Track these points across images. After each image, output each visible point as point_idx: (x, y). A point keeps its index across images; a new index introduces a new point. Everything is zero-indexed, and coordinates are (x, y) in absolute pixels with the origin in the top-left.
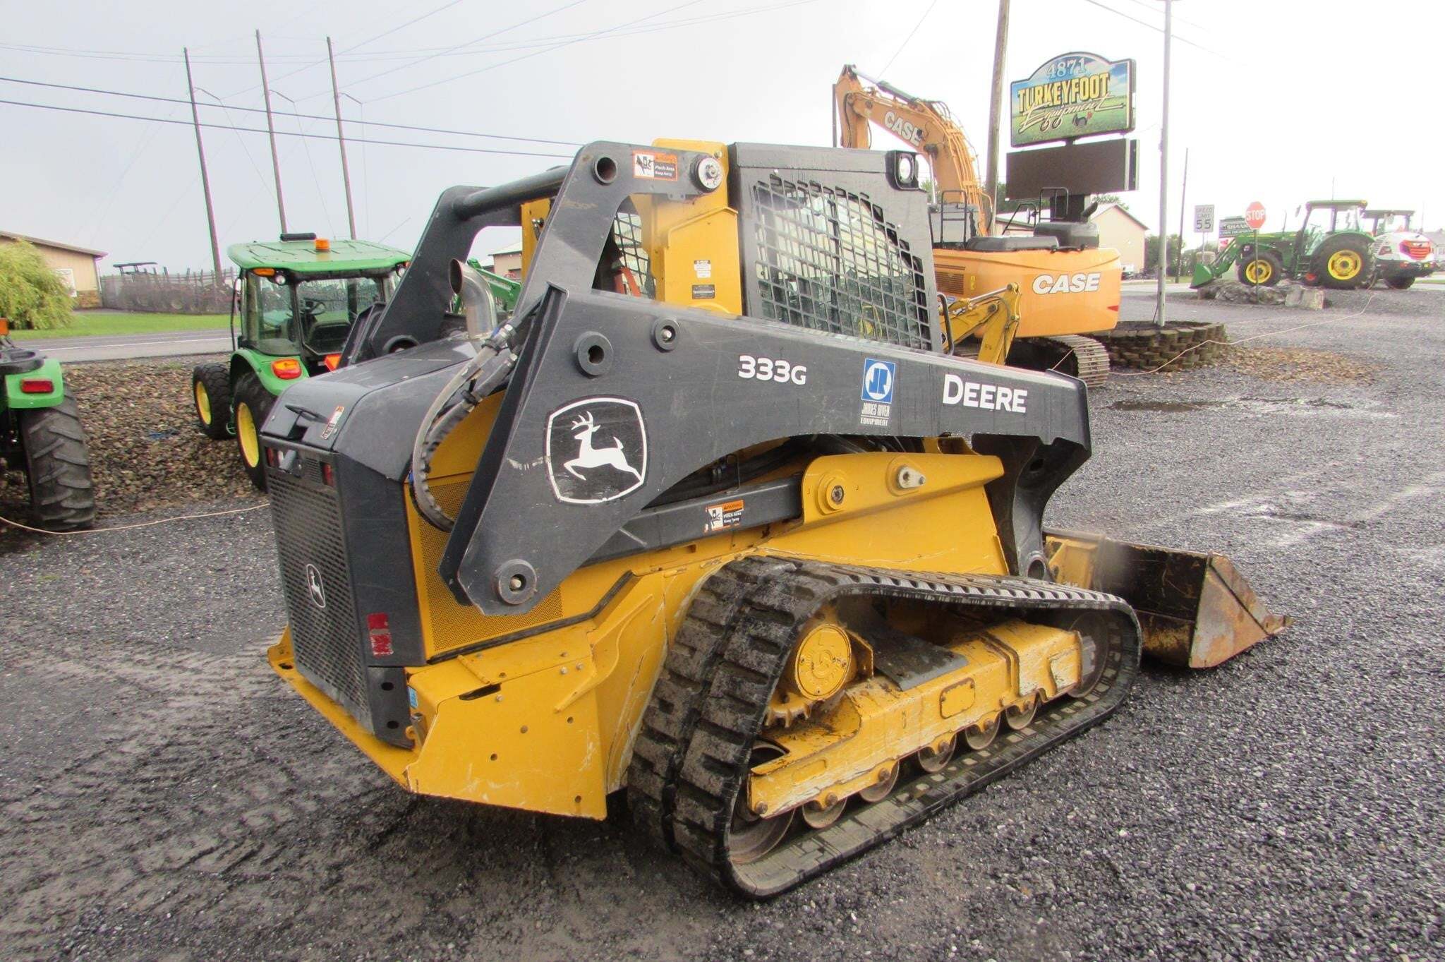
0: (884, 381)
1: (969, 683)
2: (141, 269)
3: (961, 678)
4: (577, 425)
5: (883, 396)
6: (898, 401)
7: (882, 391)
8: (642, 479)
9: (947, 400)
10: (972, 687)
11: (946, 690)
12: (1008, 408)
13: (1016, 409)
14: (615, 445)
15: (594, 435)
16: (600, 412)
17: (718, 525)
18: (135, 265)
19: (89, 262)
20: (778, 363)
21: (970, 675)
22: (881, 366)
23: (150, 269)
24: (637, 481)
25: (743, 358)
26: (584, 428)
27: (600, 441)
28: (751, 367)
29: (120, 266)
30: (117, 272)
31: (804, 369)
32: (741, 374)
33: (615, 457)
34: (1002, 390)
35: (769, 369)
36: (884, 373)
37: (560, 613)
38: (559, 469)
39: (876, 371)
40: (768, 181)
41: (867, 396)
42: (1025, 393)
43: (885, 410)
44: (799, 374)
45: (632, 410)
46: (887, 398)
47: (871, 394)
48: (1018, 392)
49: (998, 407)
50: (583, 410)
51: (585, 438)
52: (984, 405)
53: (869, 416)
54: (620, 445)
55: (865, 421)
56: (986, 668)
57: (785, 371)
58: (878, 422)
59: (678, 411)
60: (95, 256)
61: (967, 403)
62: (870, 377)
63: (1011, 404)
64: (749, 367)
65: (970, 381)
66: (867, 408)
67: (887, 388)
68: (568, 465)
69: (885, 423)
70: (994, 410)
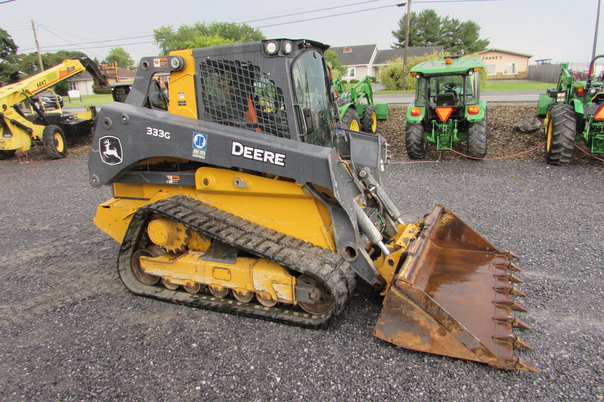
0: (202, 141)
1: (227, 271)
2: (545, 62)
3: (224, 267)
4: (105, 143)
5: (201, 147)
6: (209, 149)
7: (201, 145)
8: (122, 160)
9: (234, 152)
10: (229, 273)
11: (216, 268)
12: (272, 162)
13: (276, 162)
14: (114, 149)
15: (110, 146)
16: (111, 140)
17: (171, 182)
18: (542, 60)
19: (525, 60)
20: (160, 131)
21: (229, 268)
22: (201, 135)
23: (548, 62)
24: (120, 161)
25: (148, 128)
26: (107, 144)
27: (111, 148)
28: (151, 131)
29: (537, 61)
30: (536, 63)
31: (169, 134)
32: (148, 133)
33: (114, 153)
34: (266, 153)
35: (157, 132)
36: (202, 139)
37: (144, 196)
38: (102, 154)
39: (199, 137)
40: (206, 62)
41: (195, 146)
42: (284, 156)
43: (203, 153)
44: (167, 135)
45: (117, 140)
46: (204, 148)
47: (197, 146)
48: (278, 155)
49: (265, 160)
50: (106, 138)
51: (107, 146)
52: (255, 158)
53: (196, 154)
54: (116, 150)
55: (194, 156)
56: (238, 269)
57: (162, 134)
58: (200, 157)
59: (130, 141)
60: (529, 57)
61: (245, 155)
62: (196, 139)
63: (274, 160)
64: (150, 131)
65: (247, 146)
66: (195, 151)
67: (204, 144)
68: (104, 153)
69: (203, 158)
70: (263, 161)
